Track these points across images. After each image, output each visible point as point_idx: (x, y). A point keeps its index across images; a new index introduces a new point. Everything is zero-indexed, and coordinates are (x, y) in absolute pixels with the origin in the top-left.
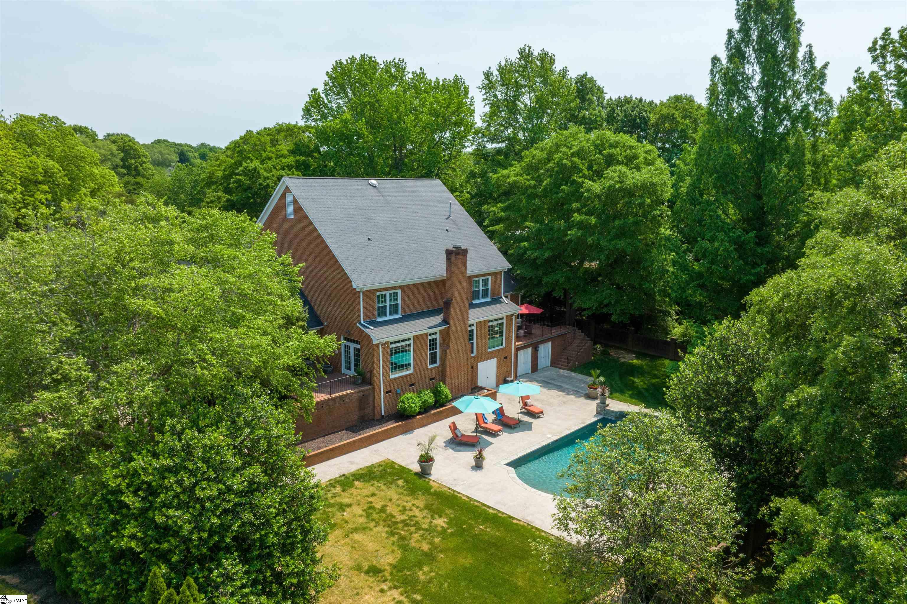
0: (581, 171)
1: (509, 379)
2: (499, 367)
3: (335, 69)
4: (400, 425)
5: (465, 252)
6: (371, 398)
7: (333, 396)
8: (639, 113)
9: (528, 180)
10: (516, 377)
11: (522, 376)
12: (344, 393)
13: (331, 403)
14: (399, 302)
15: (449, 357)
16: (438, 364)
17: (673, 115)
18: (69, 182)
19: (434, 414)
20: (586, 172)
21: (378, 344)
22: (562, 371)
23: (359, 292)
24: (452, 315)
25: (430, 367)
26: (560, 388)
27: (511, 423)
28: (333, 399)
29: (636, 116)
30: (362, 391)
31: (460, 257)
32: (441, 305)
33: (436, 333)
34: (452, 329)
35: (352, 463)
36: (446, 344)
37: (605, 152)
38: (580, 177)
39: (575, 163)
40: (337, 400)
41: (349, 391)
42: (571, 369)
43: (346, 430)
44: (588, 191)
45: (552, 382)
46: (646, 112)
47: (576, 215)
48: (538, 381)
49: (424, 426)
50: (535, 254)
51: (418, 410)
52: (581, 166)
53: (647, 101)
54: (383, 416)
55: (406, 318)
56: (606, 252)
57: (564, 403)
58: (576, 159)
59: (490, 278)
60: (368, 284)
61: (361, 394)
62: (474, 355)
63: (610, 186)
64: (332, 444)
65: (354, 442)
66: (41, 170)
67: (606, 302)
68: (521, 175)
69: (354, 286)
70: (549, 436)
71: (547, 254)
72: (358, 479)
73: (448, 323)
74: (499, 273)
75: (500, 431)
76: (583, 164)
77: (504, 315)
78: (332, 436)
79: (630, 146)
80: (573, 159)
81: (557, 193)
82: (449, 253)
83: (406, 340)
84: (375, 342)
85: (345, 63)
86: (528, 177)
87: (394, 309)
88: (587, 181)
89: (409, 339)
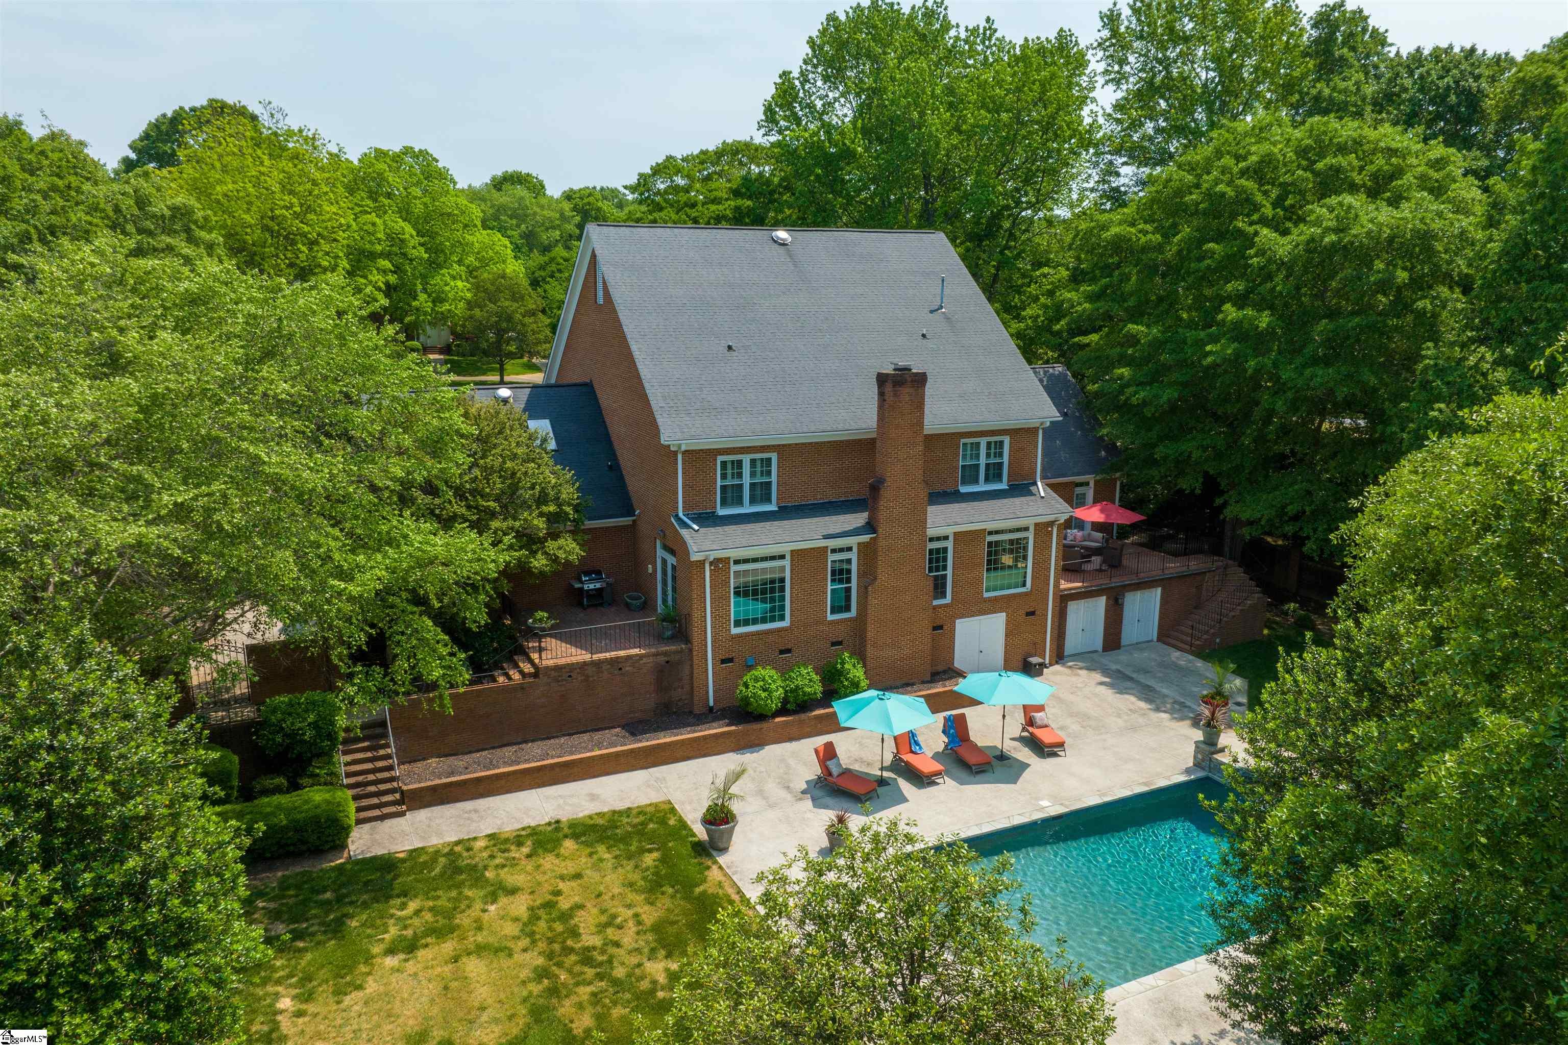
0: (1256, 208)
1: (1034, 660)
2: (1010, 632)
3: (823, 32)
4: (729, 733)
5: (920, 380)
6: (687, 671)
7: (595, 657)
8: (1457, 83)
9: (1145, 233)
10: (1059, 657)
11: (1076, 656)
12: (622, 653)
13: (590, 671)
14: (774, 478)
15: (873, 601)
16: (853, 613)
17: (1551, 77)
18: (426, 256)
19: (817, 717)
20: (1268, 211)
21: (702, 563)
22: (1178, 654)
23: (675, 453)
24: (883, 515)
25: (830, 617)
26: (1148, 694)
27: (972, 759)
28: (594, 663)
29: (1448, 88)
30: (665, 654)
31: (906, 392)
32: (865, 493)
33: (850, 549)
34: (882, 543)
35: (593, 797)
36: (868, 573)
37: (1320, 166)
38: (1251, 224)
39: (1244, 190)
40: (605, 667)
41: (635, 651)
42: (1202, 653)
43: (623, 727)
44: (1261, 253)
45: (1141, 678)
46: (1477, 78)
47: (1228, 307)
48: (1105, 672)
49: (790, 739)
50: (1142, 394)
51: (774, 706)
52: (1259, 198)
53: (1490, 54)
54: (711, 709)
55: (785, 512)
56: (1290, 395)
57: (1134, 729)
58: (1249, 184)
59: (1007, 440)
60: (693, 437)
61: (663, 659)
62: (948, 599)
63: (1312, 240)
64: (572, 753)
65: (617, 755)
66: (381, 235)
67: (1291, 510)
68: (1133, 225)
69: (664, 439)
70: (1045, 803)
71: (1168, 394)
72: (576, 836)
73: (874, 531)
74: (1033, 431)
75: (938, 774)
76: (1266, 193)
77: (1030, 522)
78: (586, 737)
79: (1389, 149)
80: (1243, 182)
81: (1200, 259)
82: (882, 379)
83: (773, 558)
84: (694, 557)
85: (843, 18)
86: (1148, 227)
87: (761, 492)
88: (1265, 231)
89: (782, 557)
